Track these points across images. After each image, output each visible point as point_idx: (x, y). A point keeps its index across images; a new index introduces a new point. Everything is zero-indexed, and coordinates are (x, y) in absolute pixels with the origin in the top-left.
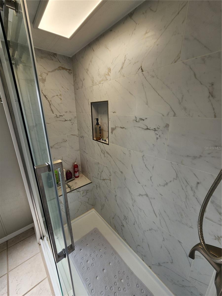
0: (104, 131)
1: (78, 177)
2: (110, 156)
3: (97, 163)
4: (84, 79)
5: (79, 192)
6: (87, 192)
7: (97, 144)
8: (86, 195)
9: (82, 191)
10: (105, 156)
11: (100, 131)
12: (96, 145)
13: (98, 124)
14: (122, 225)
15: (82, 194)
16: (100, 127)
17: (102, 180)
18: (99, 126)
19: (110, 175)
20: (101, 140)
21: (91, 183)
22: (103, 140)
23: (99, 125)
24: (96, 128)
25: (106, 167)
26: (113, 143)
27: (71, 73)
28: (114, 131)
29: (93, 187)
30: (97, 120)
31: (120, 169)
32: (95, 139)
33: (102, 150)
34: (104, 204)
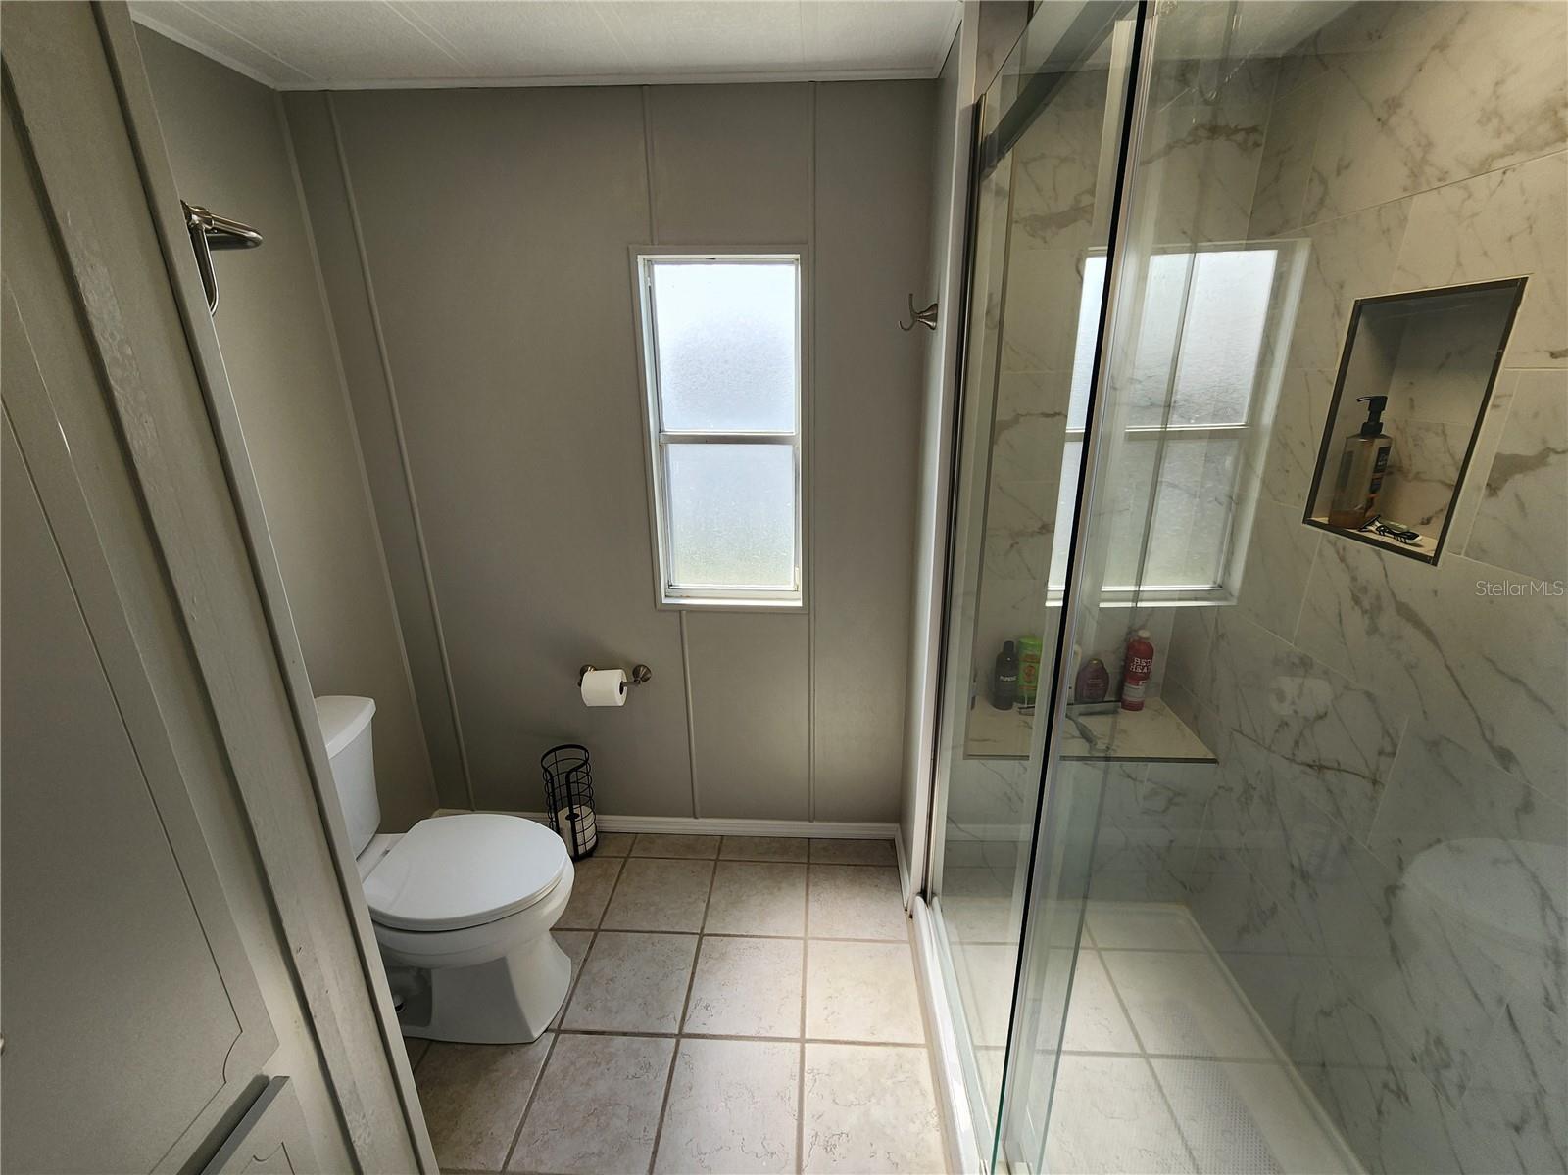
0: (1411, 476)
1: (1136, 707)
2: (1429, 634)
3: (1297, 661)
4: (1347, 167)
5: (1134, 780)
6: (1170, 802)
7: (1330, 552)
8: (1164, 811)
9: (1148, 780)
10: (1373, 630)
11: (1378, 475)
12: (1321, 555)
13: (1372, 429)
14: (1392, 1086)
15: (1145, 798)
16: (1384, 451)
17: (1303, 763)
18: (1378, 443)
19: (1381, 753)
20: (1373, 528)
21: (1214, 761)
22: (1382, 530)
23: (1384, 436)
24: (1351, 454)
25: (1369, 696)
26: (1478, 551)
27: (1257, 145)
28: (1518, 476)
29: (1220, 788)
30: (1377, 404)
31: (1492, 730)
32: (1324, 520)
33: (1365, 590)
34: (1274, 910)
